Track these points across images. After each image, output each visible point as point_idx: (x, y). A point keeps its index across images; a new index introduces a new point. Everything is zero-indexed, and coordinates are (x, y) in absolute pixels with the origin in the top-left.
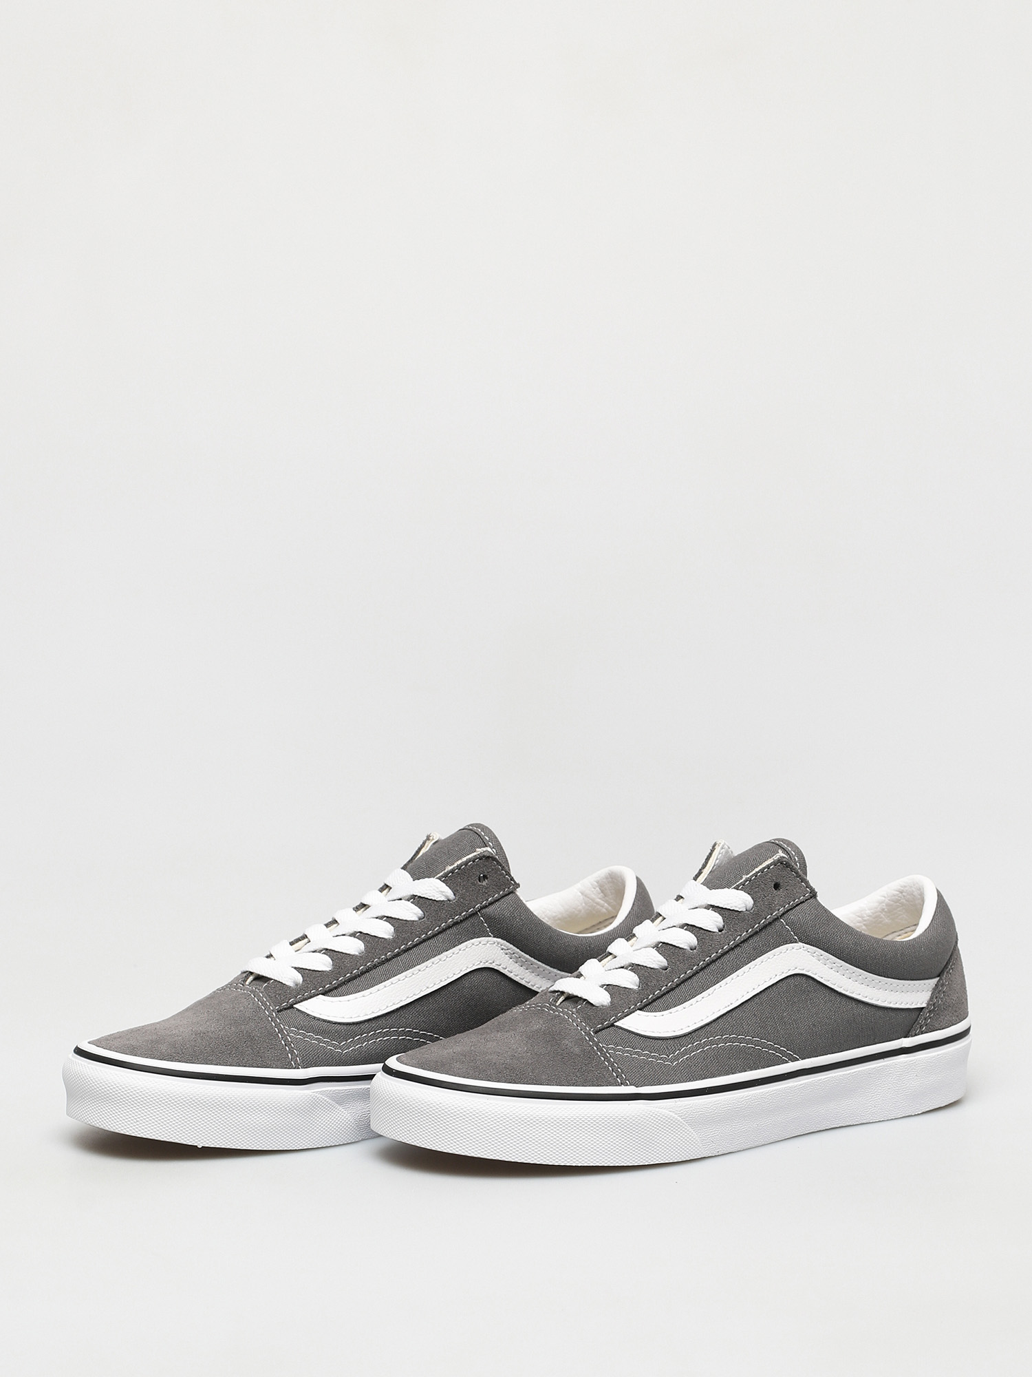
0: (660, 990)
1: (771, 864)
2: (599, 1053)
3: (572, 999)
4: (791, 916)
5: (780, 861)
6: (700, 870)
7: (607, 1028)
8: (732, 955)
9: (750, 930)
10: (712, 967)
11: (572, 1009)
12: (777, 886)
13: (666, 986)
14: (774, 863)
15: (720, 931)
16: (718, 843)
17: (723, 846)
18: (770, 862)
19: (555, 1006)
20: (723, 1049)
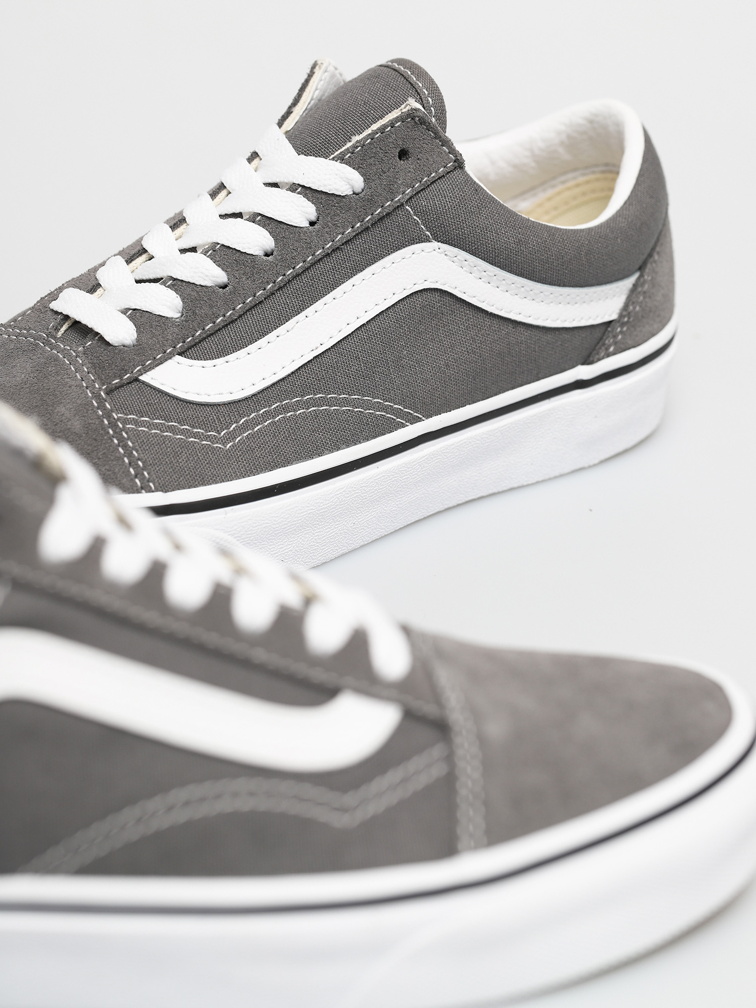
0: (214, 323)
1: (397, 120)
2: (111, 432)
3: (80, 329)
4: (422, 201)
5: (411, 115)
6: (290, 108)
7: (128, 383)
8: (328, 264)
9: (358, 225)
10: (296, 284)
11: (80, 348)
12: (403, 154)
13: (224, 316)
14: (401, 119)
15: (312, 224)
16: (319, 62)
17: (327, 68)
18: (395, 116)
19: (55, 338)
20: (304, 417)
